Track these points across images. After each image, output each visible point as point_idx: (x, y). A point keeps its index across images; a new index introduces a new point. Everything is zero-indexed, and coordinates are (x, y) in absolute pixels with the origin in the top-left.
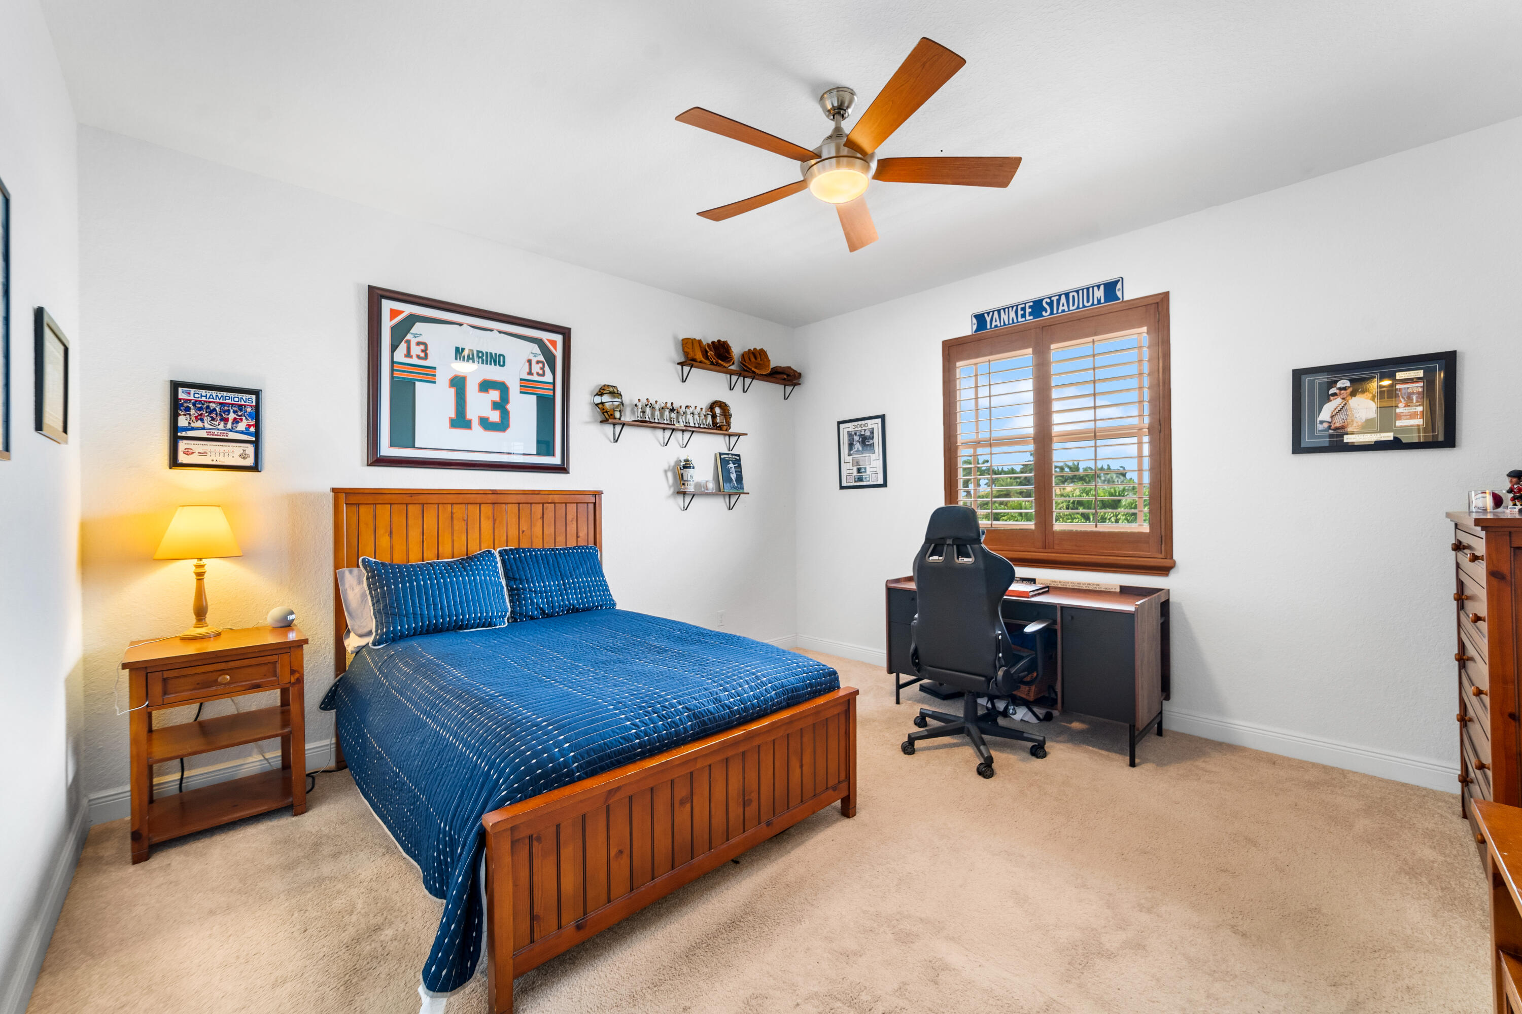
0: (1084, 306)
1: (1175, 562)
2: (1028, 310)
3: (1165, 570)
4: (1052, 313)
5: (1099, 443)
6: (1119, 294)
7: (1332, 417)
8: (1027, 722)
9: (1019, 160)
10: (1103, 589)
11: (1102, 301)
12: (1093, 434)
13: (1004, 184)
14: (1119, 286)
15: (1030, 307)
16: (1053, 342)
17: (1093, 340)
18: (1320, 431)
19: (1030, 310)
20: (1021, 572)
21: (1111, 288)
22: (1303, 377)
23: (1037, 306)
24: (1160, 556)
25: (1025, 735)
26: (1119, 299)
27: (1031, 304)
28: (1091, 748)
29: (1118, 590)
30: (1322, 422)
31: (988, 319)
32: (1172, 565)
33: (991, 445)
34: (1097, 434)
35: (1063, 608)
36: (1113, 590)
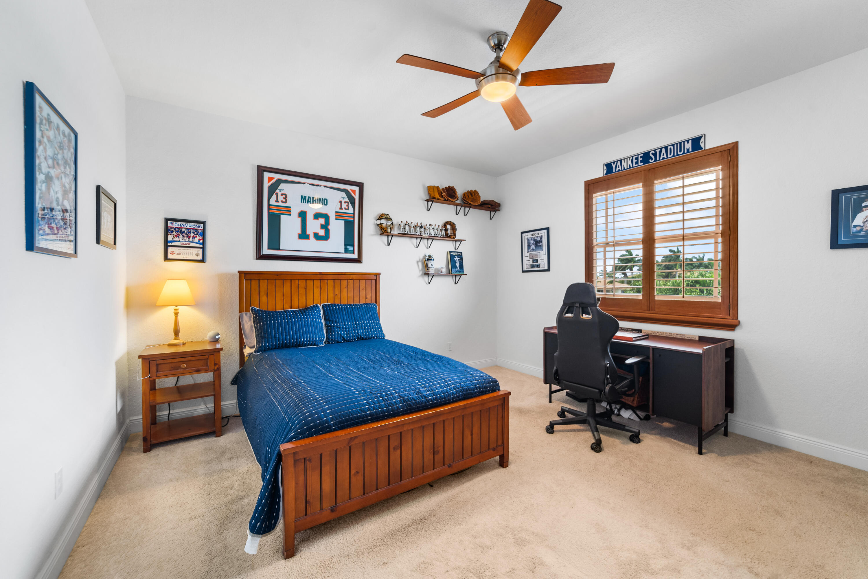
0: (678, 155)
1: (739, 322)
2: (640, 159)
3: (732, 327)
4: (656, 160)
5: (686, 243)
6: (702, 145)
7: (864, 222)
8: (632, 419)
9: (612, 65)
10: (687, 338)
11: (690, 150)
12: (682, 238)
13: (606, 81)
14: (702, 140)
15: (641, 157)
16: (656, 179)
17: (683, 176)
18: (853, 233)
19: (641, 159)
20: (622, 324)
21: (696, 142)
22: (840, 195)
23: (646, 157)
24: (728, 317)
25: (626, 428)
26: (703, 149)
27: (642, 155)
28: (673, 440)
29: (697, 339)
30: (855, 226)
31: (614, 166)
32: (737, 324)
33: (614, 245)
34: (685, 237)
35: (654, 349)
36: (694, 339)
